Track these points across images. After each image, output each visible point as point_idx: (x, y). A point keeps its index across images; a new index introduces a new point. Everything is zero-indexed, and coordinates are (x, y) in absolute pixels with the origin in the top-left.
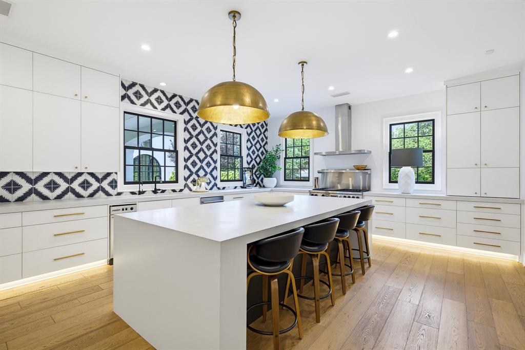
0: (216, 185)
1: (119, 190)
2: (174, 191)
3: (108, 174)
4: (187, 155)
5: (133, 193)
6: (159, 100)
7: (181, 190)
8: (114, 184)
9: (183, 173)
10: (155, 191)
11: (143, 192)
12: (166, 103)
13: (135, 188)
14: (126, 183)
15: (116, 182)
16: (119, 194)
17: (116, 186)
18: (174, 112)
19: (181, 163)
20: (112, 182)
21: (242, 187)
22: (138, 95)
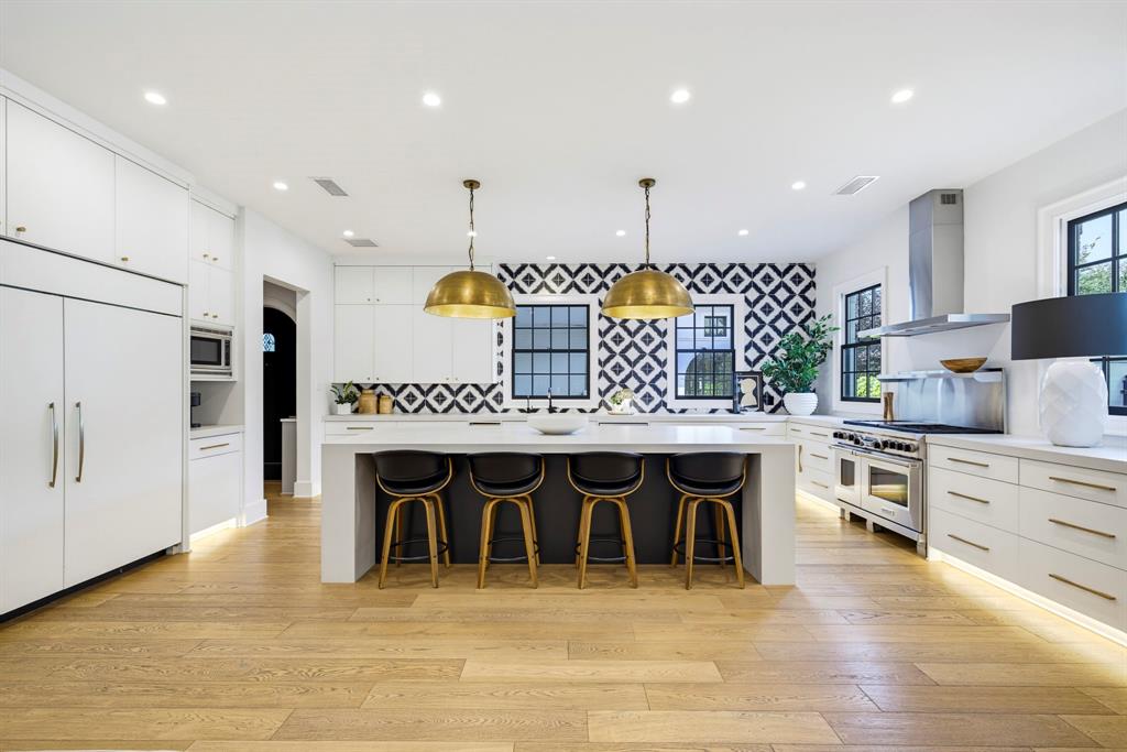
0: (665, 405)
1: (505, 405)
2: (582, 411)
3: (493, 386)
4: (605, 354)
5: (522, 411)
6: (559, 280)
7: (594, 411)
8: (499, 398)
9: (598, 384)
10: (552, 410)
11: (535, 411)
12: (568, 280)
13: (523, 404)
14: (514, 397)
15: (502, 396)
16: (505, 411)
17: (502, 401)
18: (582, 292)
19: (595, 369)
20: (496, 396)
21: (731, 411)
22: (529, 280)
